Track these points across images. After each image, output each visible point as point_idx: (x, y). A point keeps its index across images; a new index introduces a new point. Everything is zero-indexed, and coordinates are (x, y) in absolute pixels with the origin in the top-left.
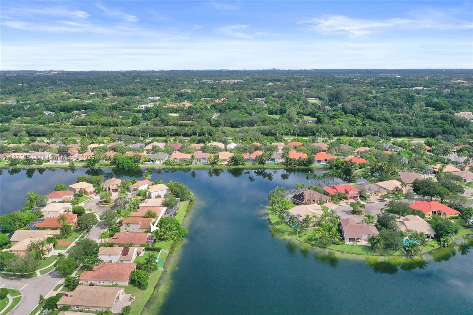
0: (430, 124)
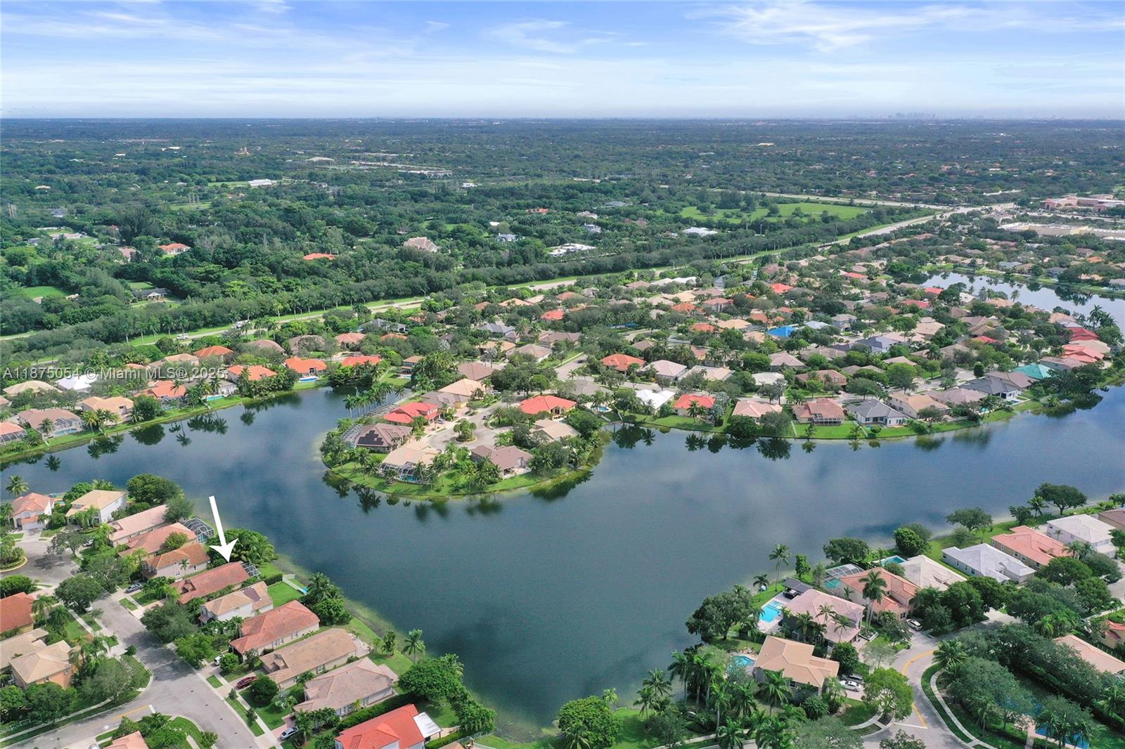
0: (393, 270)
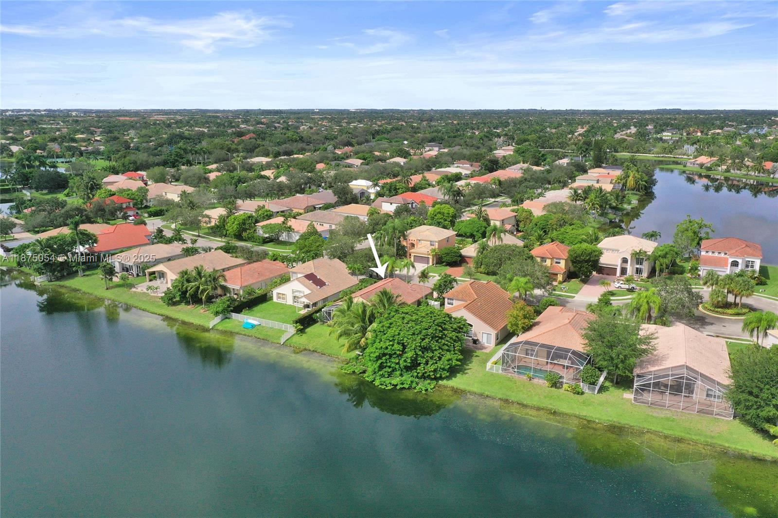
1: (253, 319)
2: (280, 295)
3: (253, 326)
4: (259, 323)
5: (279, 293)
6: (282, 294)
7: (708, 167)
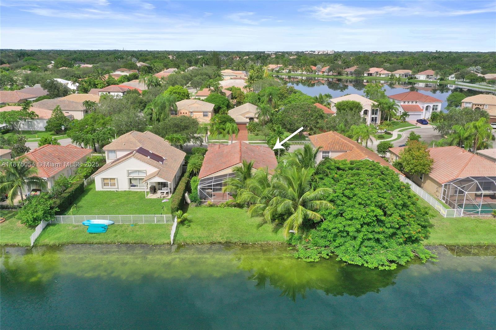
1: (99, 218)
2: (106, 181)
3: (105, 228)
4: (112, 222)
5: (104, 179)
6: (110, 179)
7: (277, 71)
